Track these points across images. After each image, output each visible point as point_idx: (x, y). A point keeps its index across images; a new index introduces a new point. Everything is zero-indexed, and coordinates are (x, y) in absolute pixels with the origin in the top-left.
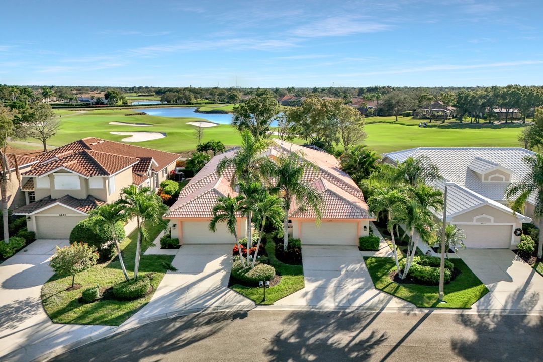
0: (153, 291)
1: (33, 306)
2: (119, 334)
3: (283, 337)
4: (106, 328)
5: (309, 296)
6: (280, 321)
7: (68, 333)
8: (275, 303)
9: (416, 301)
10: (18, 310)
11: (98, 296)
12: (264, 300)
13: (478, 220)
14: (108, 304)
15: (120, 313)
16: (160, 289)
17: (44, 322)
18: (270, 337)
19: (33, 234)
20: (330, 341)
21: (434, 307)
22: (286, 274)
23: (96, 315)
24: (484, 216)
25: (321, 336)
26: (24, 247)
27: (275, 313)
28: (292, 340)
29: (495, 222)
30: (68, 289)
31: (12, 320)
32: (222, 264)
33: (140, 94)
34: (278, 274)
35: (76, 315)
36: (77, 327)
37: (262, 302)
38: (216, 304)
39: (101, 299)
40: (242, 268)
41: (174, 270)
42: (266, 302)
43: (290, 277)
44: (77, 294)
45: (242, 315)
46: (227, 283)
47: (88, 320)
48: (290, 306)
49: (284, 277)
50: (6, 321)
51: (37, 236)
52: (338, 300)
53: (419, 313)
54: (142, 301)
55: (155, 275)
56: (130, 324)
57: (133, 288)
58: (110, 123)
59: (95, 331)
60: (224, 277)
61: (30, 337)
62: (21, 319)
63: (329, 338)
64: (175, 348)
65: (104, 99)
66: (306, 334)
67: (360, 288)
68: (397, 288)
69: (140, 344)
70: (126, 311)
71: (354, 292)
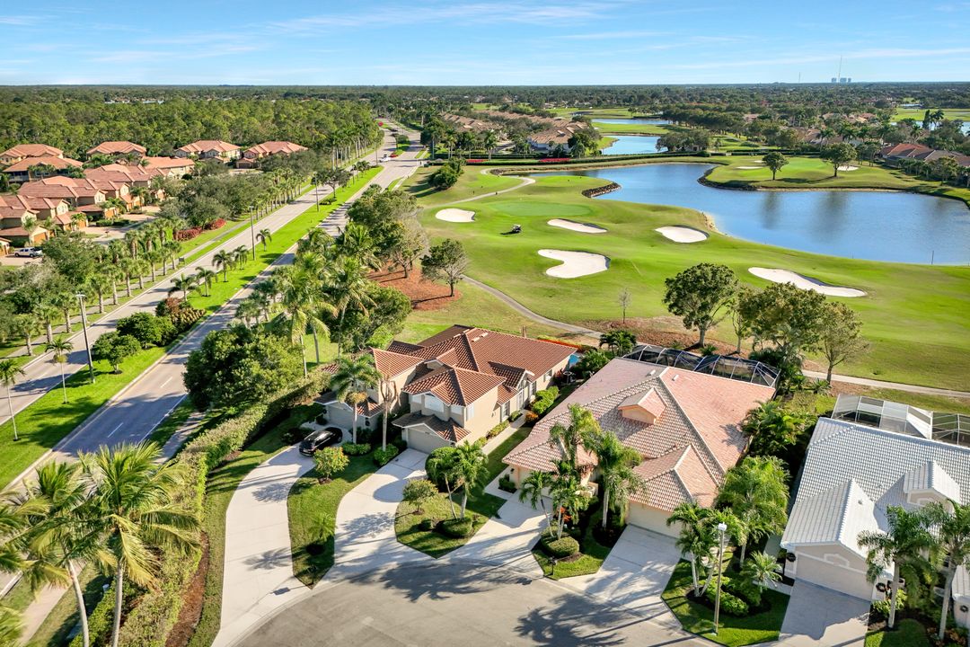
0: (472, 536)
1: (388, 522)
2: (433, 565)
3: (541, 612)
4: (429, 557)
5: (592, 583)
6: (551, 597)
7: (404, 553)
8: (560, 580)
9: (686, 622)
10: (379, 522)
11: (432, 527)
12: (552, 574)
13: (829, 558)
14: (437, 537)
15: (442, 548)
16: (479, 534)
17: (393, 538)
18: (533, 608)
19: (405, 443)
20: (574, 629)
21: (699, 635)
22: (589, 554)
23: (426, 544)
24: (837, 555)
25: (572, 622)
26: (397, 455)
27: (552, 590)
28: (546, 617)
29: (851, 566)
30: (414, 513)
31: (373, 529)
32: (541, 524)
33: (637, 114)
34: (582, 550)
35: (413, 540)
36: (411, 549)
37: (549, 575)
38: (514, 564)
39: (434, 530)
40: (550, 536)
41: (498, 517)
42: (552, 577)
43: (591, 558)
44: (418, 520)
45: (525, 582)
46: (533, 546)
47: (419, 546)
48: (570, 587)
49: (585, 556)
50: (370, 529)
51: (408, 445)
52: (614, 596)
53: (677, 635)
54: (461, 542)
55: (481, 518)
56: (444, 560)
57: (456, 528)
58: (550, 223)
59: (421, 557)
60: (534, 539)
61: (381, 548)
62: (379, 531)
63: (575, 626)
64: (468, 591)
65: (566, 147)
66: (561, 617)
67: (646, 591)
68: (684, 603)
69: (443, 579)
70: (446, 547)
71: (637, 593)
